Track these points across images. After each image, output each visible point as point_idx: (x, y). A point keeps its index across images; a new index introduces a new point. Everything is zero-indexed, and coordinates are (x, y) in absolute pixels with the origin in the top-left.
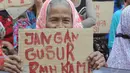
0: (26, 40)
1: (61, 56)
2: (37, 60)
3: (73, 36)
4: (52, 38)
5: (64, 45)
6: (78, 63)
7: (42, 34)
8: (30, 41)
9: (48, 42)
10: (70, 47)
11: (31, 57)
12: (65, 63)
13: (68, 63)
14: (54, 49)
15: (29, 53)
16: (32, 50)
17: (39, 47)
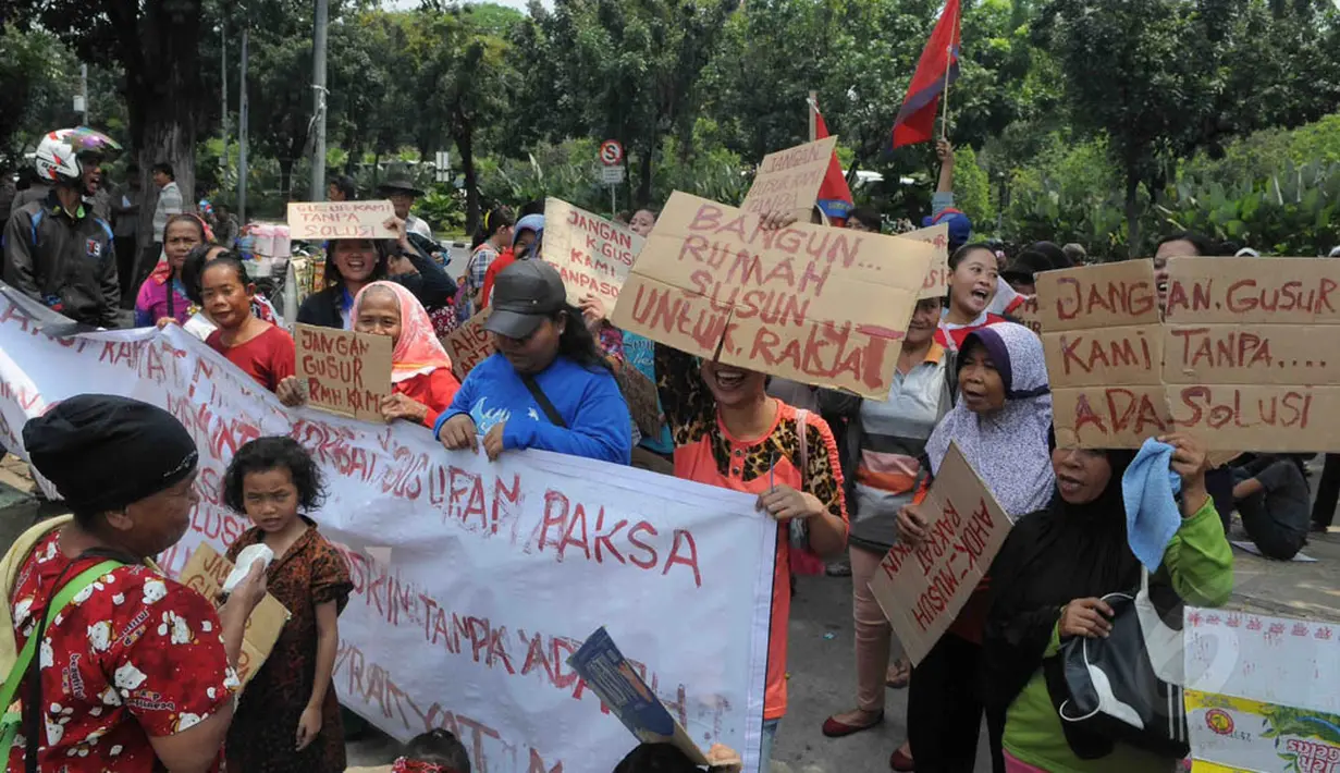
0: (304, 342)
1: (346, 377)
2: (317, 375)
3: (362, 347)
4: (334, 345)
5: (350, 358)
6: (368, 392)
7: (322, 334)
8: (307, 344)
9: (329, 348)
10: (358, 365)
11: (310, 369)
12: (351, 390)
13: (355, 390)
14: (337, 363)
15: (308, 363)
16: (311, 358)
17: (319, 356)
